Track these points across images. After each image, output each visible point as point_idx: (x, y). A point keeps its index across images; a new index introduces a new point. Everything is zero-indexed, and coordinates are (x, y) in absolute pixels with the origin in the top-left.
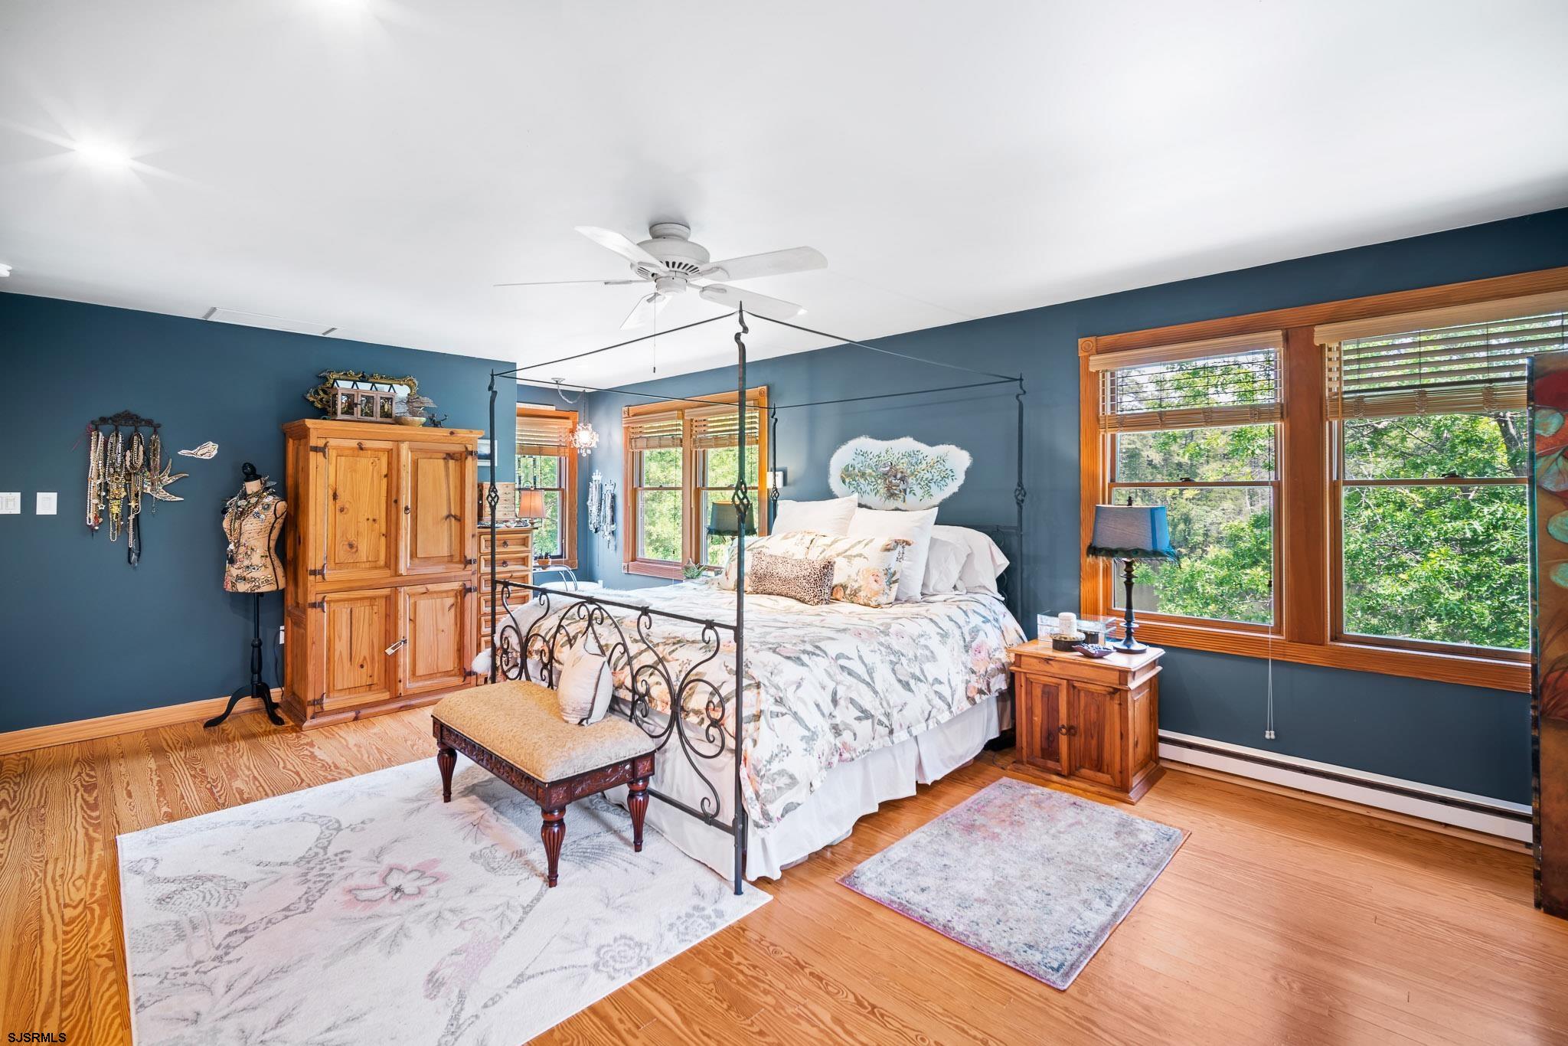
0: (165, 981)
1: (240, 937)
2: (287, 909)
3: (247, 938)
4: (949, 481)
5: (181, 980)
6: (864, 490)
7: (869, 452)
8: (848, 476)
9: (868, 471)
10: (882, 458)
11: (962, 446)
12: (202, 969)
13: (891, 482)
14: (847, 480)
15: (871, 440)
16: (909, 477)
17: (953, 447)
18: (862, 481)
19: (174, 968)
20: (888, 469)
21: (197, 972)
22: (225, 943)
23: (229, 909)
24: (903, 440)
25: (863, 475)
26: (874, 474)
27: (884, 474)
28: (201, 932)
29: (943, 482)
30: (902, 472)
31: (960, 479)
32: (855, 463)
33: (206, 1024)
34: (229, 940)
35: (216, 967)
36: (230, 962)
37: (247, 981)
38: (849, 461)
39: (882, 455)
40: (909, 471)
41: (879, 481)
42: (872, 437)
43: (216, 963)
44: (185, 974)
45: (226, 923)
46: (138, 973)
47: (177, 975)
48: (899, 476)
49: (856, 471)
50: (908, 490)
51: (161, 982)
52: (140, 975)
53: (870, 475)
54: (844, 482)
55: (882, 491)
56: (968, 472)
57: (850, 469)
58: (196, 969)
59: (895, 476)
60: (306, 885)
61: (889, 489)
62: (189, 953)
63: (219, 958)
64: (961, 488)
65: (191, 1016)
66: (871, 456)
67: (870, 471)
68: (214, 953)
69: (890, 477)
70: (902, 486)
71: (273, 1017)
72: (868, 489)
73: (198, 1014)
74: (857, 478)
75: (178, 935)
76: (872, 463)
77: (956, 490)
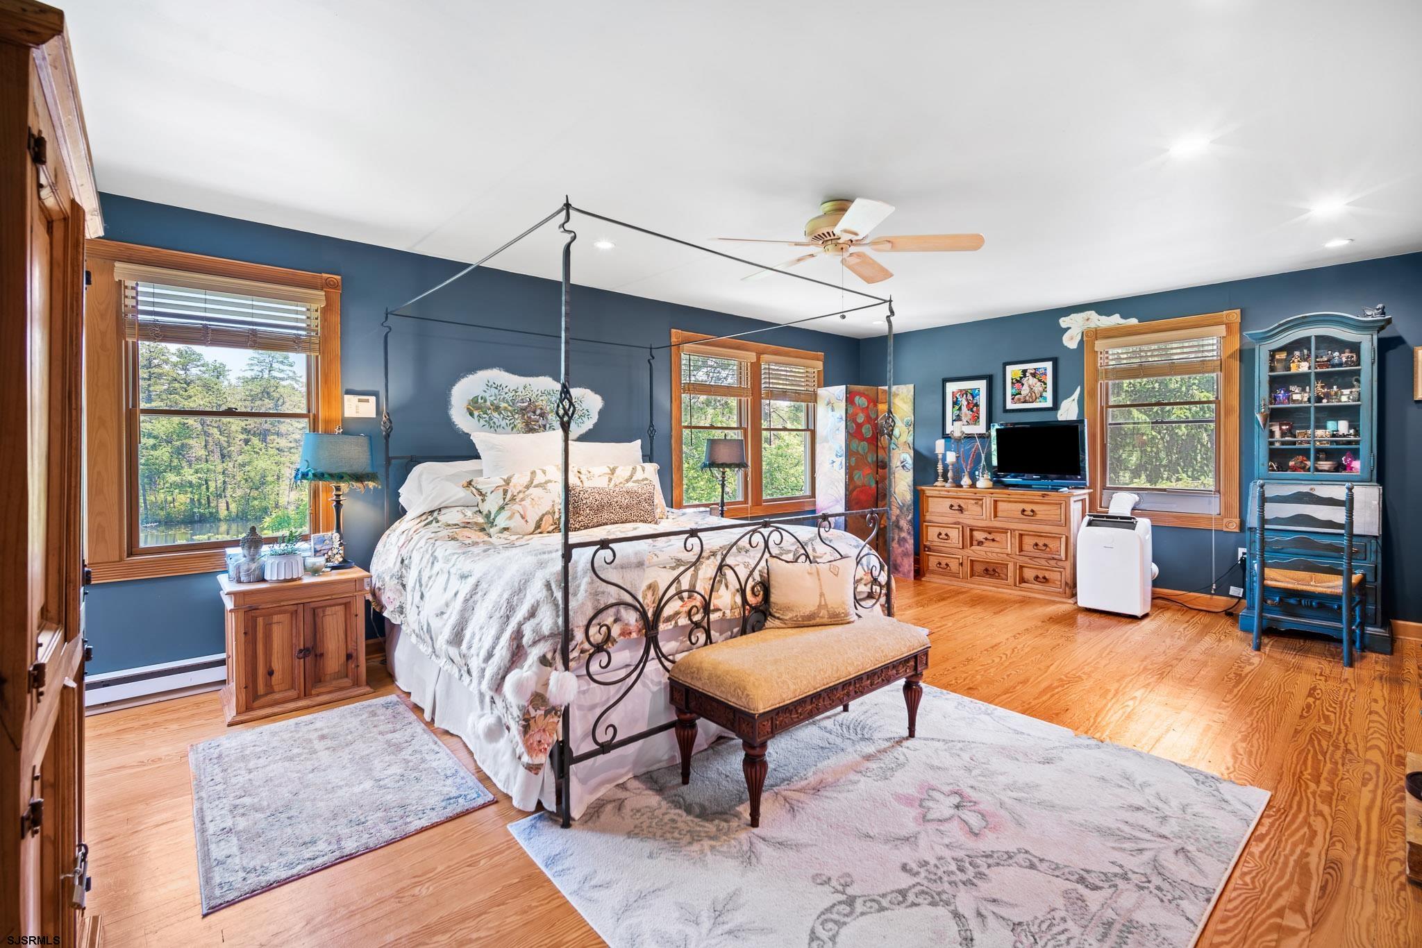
0: (1177, 896)
1: (1091, 879)
2: (1032, 866)
3: (1088, 871)
4: (585, 419)
5: (1165, 886)
6: (497, 424)
7: (504, 386)
8: (478, 409)
9: (503, 405)
10: (519, 393)
11: (596, 390)
12: (1144, 880)
13: (530, 418)
14: (476, 413)
15: (506, 374)
16: (548, 413)
17: (589, 390)
18: (496, 414)
19: (1162, 901)
20: (526, 404)
21: (1149, 882)
22: (1106, 885)
23: (1063, 914)
24: (541, 379)
25: (497, 408)
26: (510, 408)
27: (521, 409)
28: (1109, 914)
29: (580, 420)
30: (541, 409)
31: (595, 418)
32: (487, 395)
33: (1178, 843)
34: (1101, 884)
35: (1134, 872)
36: (1121, 866)
37: (1128, 845)
38: (478, 392)
39: (520, 390)
40: (548, 408)
41: (516, 416)
42: (507, 371)
43: (1130, 875)
44: (1159, 888)
45: (1083, 901)
46: (1192, 925)
47: (1165, 893)
48: (538, 412)
49: (488, 403)
50: (548, 426)
51: (1181, 898)
52: (1192, 921)
53: (505, 409)
54: (471, 414)
55: (520, 426)
56: (600, 413)
57: (480, 400)
58: (1146, 885)
59: (534, 412)
60: (987, 872)
61: (527, 424)
62: (1138, 906)
63: (1125, 877)
64: (595, 425)
65: (1181, 855)
66: (506, 390)
67: (506, 405)
68: (1121, 884)
69: (528, 412)
70: (541, 422)
71: (1140, 814)
72: (503, 423)
73: (1177, 851)
74: (489, 412)
75: (1130, 932)
76: (509, 397)
77: (591, 427)
